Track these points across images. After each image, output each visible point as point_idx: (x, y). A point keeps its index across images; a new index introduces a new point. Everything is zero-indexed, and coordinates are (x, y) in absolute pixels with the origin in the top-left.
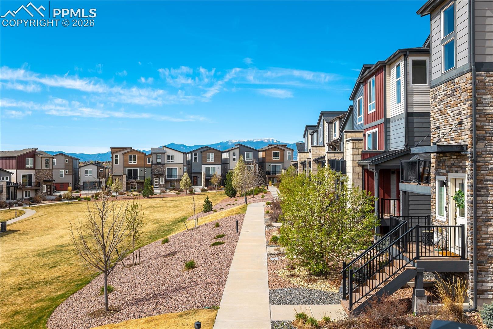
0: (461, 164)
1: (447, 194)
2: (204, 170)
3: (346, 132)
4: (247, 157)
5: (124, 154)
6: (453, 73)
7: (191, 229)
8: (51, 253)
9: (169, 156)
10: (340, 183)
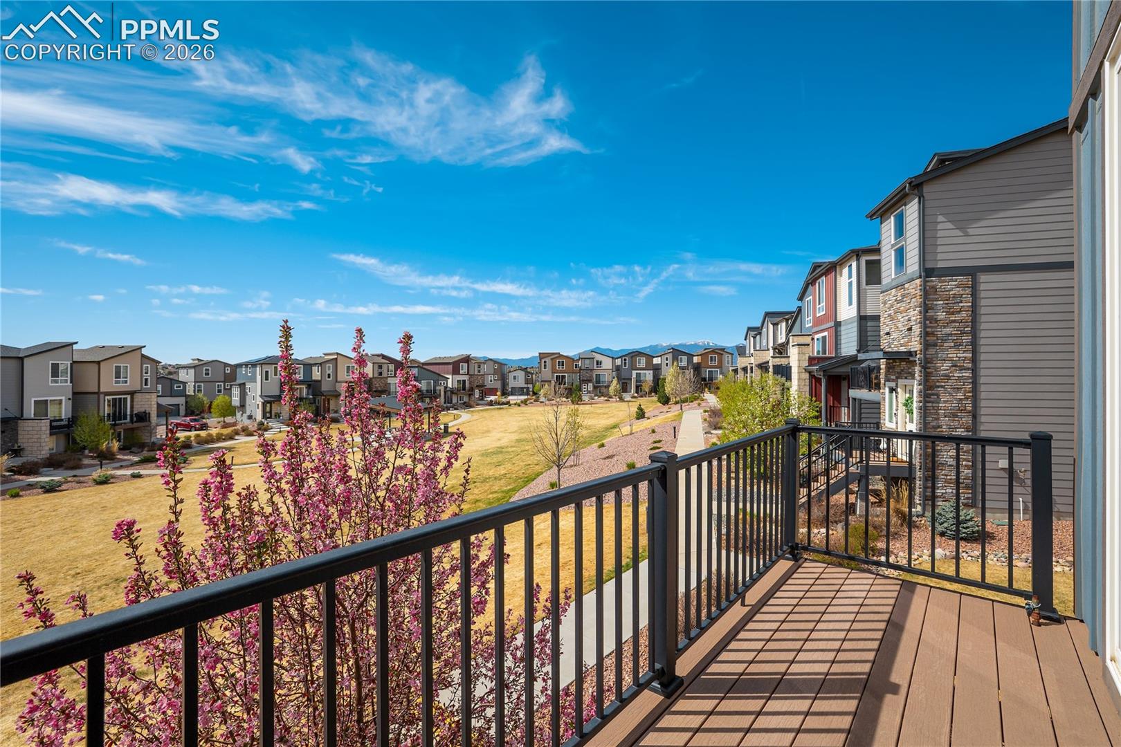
0: (910, 370)
1: (897, 401)
2: (634, 376)
3: (792, 336)
4: (681, 362)
5: (552, 359)
6: (903, 279)
7: (626, 435)
8: (493, 453)
9: (597, 362)
10: (785, 390)
